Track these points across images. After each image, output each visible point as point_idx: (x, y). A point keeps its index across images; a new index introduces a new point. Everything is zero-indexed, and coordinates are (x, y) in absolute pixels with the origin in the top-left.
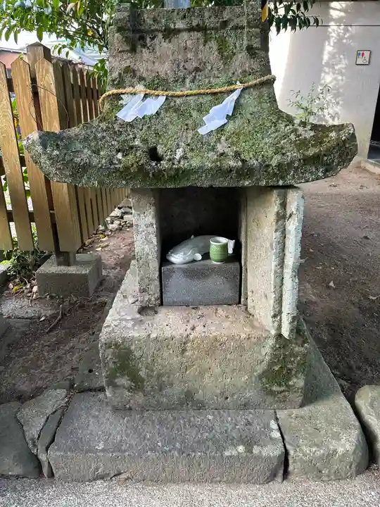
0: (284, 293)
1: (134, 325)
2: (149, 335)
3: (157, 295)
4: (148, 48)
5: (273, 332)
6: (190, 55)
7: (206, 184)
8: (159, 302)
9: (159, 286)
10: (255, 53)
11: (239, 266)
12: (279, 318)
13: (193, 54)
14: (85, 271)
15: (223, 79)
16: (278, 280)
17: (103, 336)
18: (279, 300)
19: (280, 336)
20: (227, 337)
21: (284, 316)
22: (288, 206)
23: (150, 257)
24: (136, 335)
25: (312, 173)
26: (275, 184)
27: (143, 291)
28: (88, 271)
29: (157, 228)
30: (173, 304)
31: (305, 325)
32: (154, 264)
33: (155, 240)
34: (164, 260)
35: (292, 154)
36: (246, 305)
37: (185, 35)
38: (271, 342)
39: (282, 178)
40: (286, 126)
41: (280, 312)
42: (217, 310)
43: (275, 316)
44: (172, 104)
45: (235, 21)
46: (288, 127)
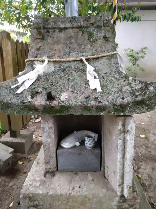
0: (125, 173)
1: (40, 185)
2: (48, 193)
3: (55, 165)
4: (51, 37)
5: (119, 194)
6: (73, 41)
7: (79, 114)
8: (56, 169)
9: (56, 161)
10: (108, 40)
11: (100, 151)
12: (122, 186)
13: (74, 40)
14: (23, 141)
15: (90, 53)
16: (121, 166)
17: (23, 191)
18: (122, 177)
19: (122, 196)
20: (92, 195)
21: (125, 185)
22: (126, 126)
23: (51, 145)
24: (41, 192)
25: (140, 109)
26: (119, 114)
27: (47, 163)
28: (25, 141)
29: (55, 130)
30: (64, 171)
31: (137, 188)
32: (53, 149)
33: (53, 136)
34: (59, 146)
35: (128, 99)
36: (104, 172)
37: (71, 31)
38: (117, 199)
39: (123, 111)
40: (124, 81)
41: (123, 183)
42: (87, 174)
43: (120, 185)
44: (62, 67)
45: (97, 23)
46: (126, 82)
